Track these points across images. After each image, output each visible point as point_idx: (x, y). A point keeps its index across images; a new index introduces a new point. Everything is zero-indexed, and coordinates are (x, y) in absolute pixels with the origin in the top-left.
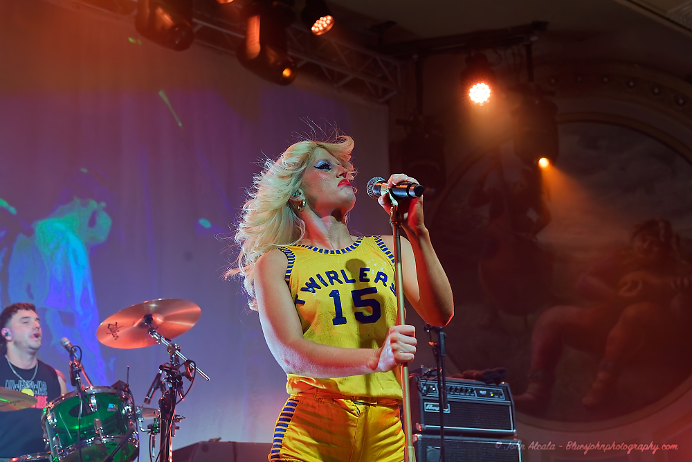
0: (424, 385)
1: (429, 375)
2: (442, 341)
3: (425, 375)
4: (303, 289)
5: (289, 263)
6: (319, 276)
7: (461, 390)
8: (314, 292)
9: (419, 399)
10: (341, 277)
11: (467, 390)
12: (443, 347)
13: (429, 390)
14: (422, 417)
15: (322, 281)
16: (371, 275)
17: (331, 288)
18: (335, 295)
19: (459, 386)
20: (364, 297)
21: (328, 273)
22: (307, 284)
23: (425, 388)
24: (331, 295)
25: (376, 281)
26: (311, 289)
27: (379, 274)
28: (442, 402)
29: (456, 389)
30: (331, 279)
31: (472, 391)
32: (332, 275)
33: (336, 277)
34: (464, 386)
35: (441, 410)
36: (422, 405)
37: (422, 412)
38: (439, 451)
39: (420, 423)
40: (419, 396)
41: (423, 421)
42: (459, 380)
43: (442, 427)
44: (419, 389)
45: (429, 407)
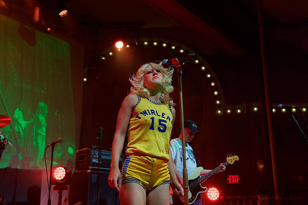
0: (93, 152)
1: (95, 149)
2: (102, 138)
3: (94, 149)
4: (141, 113)
5: (139, 101)
6: (148, 110)
7: (106, 155)
8: (145, 115)
9: (90, 157)
10: (156, 113)
11: (108, 155)
12: (101, 139)
13: (94, 154)
14: (91, 164)
15: (149, 112)
16: (166, 116)
17: (152, 116)
18: (153, 118)
19: (105, 154)
20: (162, 123)
21: (151, 110)
22: (143, 111)
23: (93, 154)
24: (151, 119)
25: (167, 119)
26: (144, 114)
27: (168, 117)
28: (100, 159)
29: (104, 154)
30: (152, 113)
31: (110, 155)
32: (153, 111)
33: (154, 113)
34: (107, 154)
35: (99, 162)
36: (91, 159)
37: (91, 162)
38: (96, 176)
39: (90, 166)
40: (90, 156)
41: (91, 165)
42: (106, 151)
43: (99, 168)
44: (91, 154)
45: (94, 160)
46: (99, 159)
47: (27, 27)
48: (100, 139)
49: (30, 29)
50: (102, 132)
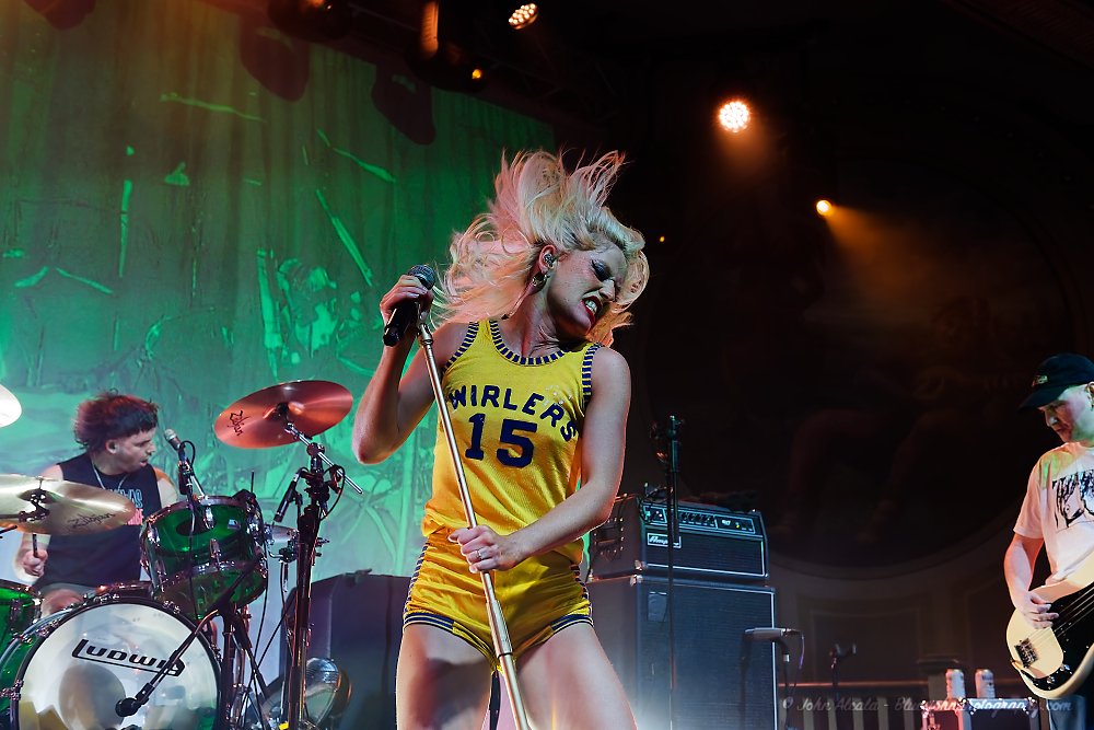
0: (648, 510)
1: (655, 497)
2: (675, 452)
3: (650, 496)
6: (474, 388)
7: (697, 518)
8: (456, 408)
9: (640, 528)
11: (704, 519)
12: (675, 460)
13: (654, 517)
14: (644, 553)
15: (474, 397)
16: (542, 407)
18: (478, 419)
19: (695, 513)
21: (488, 388)
22: (456, 391)
23: (649, 514)
24: (470, 420)
25: (543, 417)
26: (455, 401)
27: (554, 407)
28: (671, 534)
29: (691, 516)
30: (486, 396)
31: (712, 519)
32: (491, 393)
33: (495, 396)
34: (701, 513)
35: (671, 544)
36: (643, 535)
37: (644, 545)
38: (664, 599)
39: (640, 561)
40: (640, 523)
41: (644, 557)
42: (696, 505)
43: (671, 567)
44: (640, 514)
45: (654, 539)
46: (669, 532)
47: (402, 80)
48: (669, 459)
49: (412, 87)
50: (674, 432)
